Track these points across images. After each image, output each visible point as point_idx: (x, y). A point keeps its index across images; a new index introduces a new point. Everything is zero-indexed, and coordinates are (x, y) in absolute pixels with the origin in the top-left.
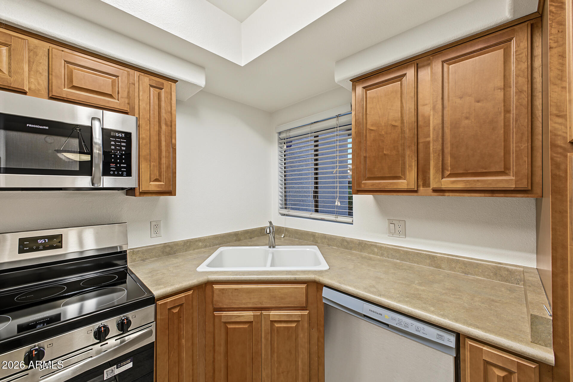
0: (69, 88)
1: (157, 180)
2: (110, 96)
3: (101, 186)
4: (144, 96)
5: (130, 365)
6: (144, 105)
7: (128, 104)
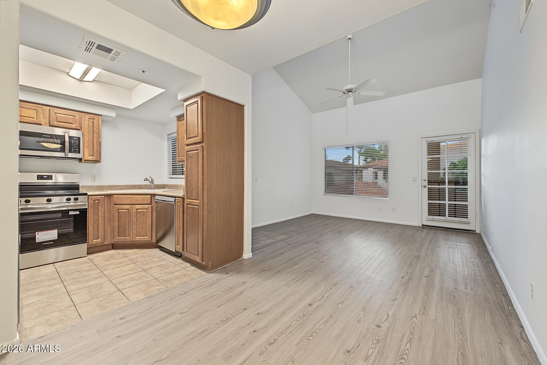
0: (56, 122)
1: (92, 156)
2: (72, 124)
3: (68, 157)
4: (86, 123)
5: (78, 213)
6: (86, 126)
7: (80, 126)
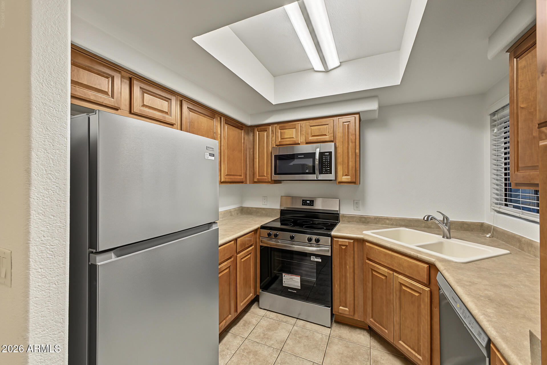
0: (311, 137)
1: (346, 175)
2: (325, 135)
3: (320, 179)
5: (320, 260)
6: (340, 134)
7: (333, 136)
